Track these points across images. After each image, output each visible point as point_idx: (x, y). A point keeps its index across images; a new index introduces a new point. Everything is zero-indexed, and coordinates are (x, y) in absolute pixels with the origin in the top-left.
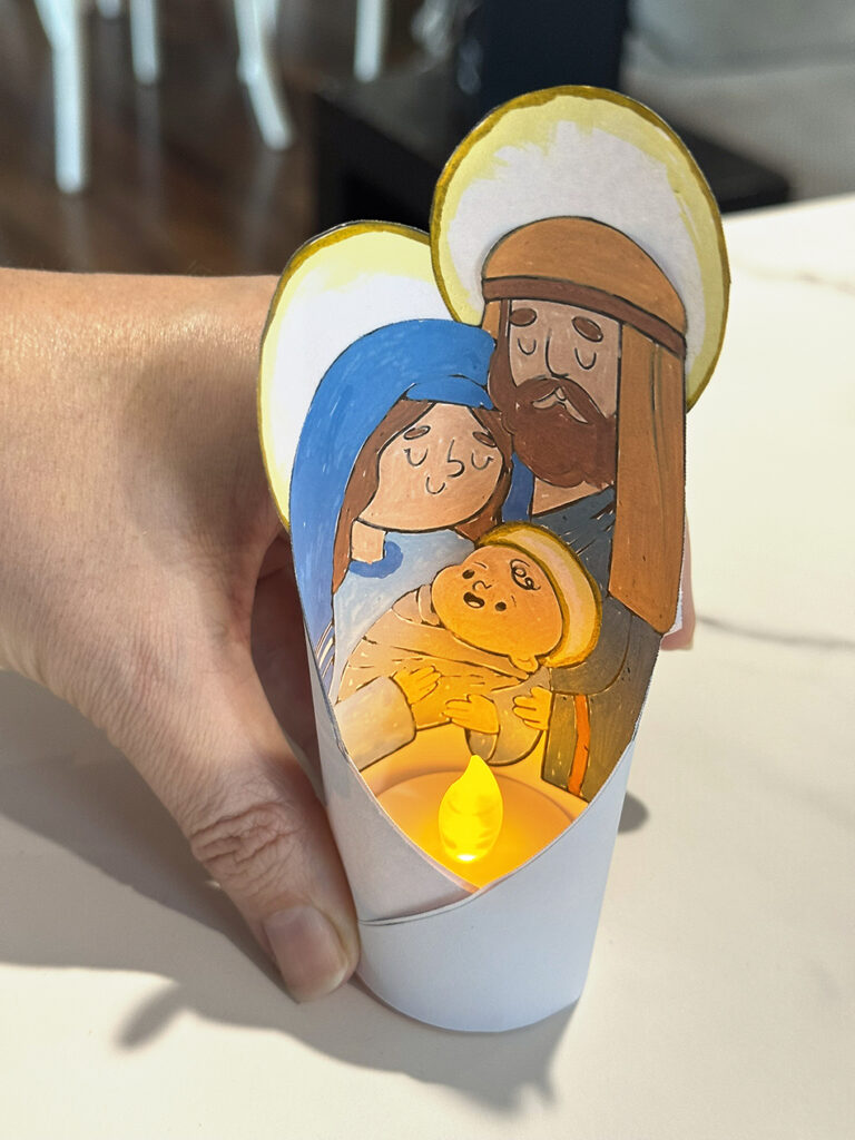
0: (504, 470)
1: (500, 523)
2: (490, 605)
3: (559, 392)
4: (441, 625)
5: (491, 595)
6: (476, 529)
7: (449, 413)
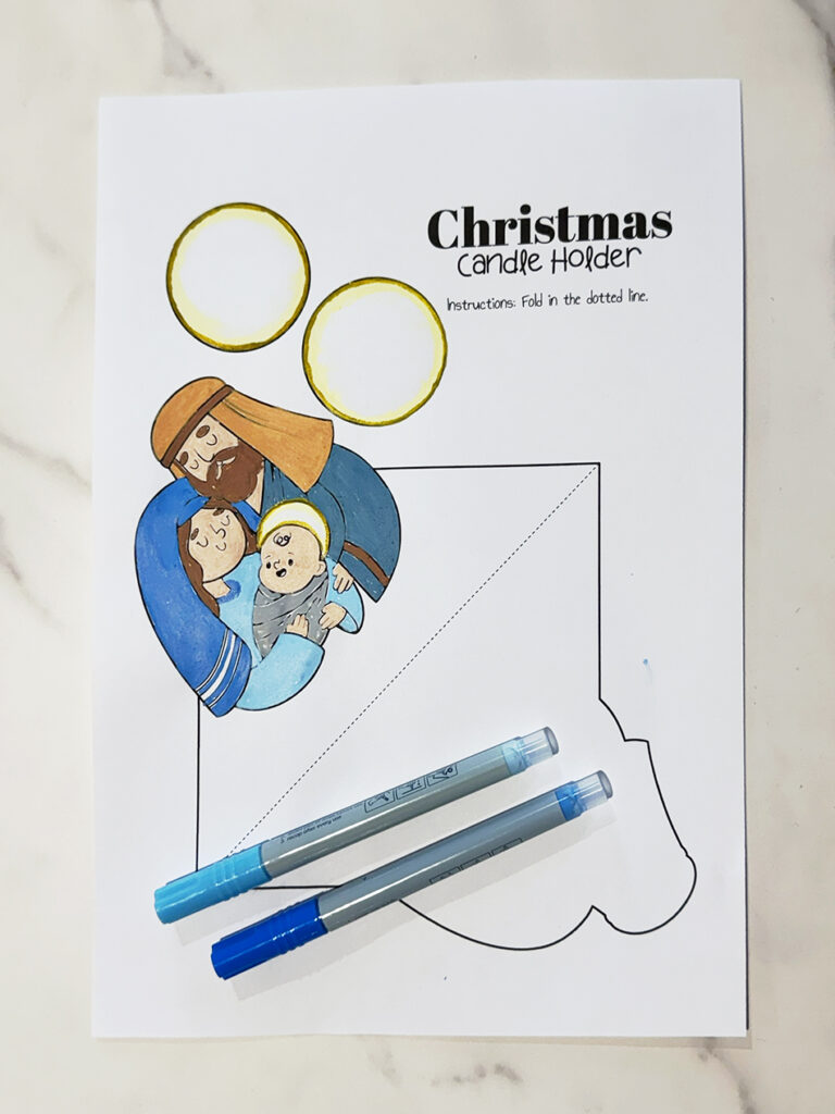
0: (235, 514)
1: (256, 534)
3: (219, 463)
4: (283, 595)
5: (284, 563)
6: (252, 544)
7: (198, 517)
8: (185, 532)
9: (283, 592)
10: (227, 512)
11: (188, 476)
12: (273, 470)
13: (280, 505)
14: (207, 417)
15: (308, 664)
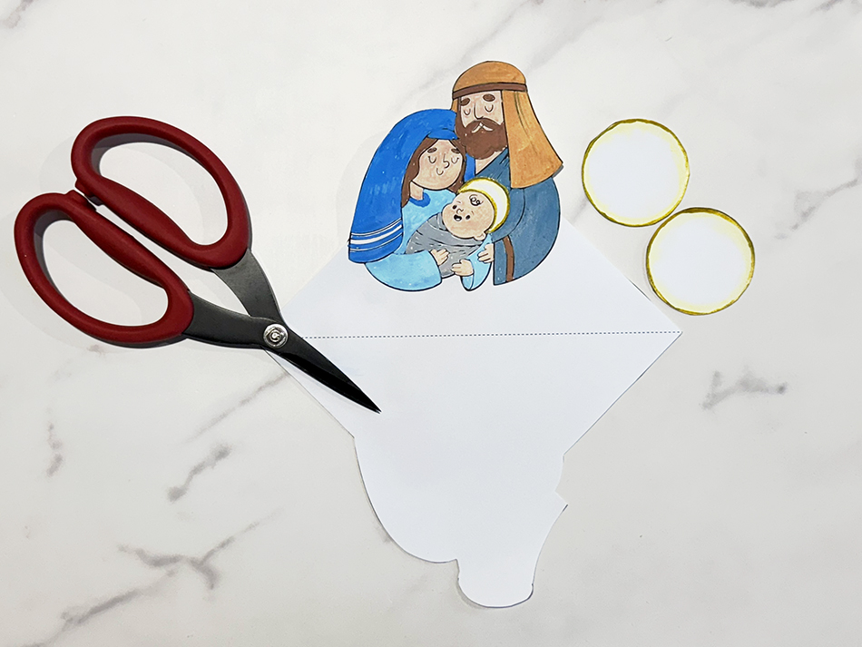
1: (464, 183)
2: (464, 218)
3: (481, 125)
7: (442, 143)
9: (449, 229)
10: (460, 156)
12: (506, 157)
13: (491, 180)
14: (499, 92)
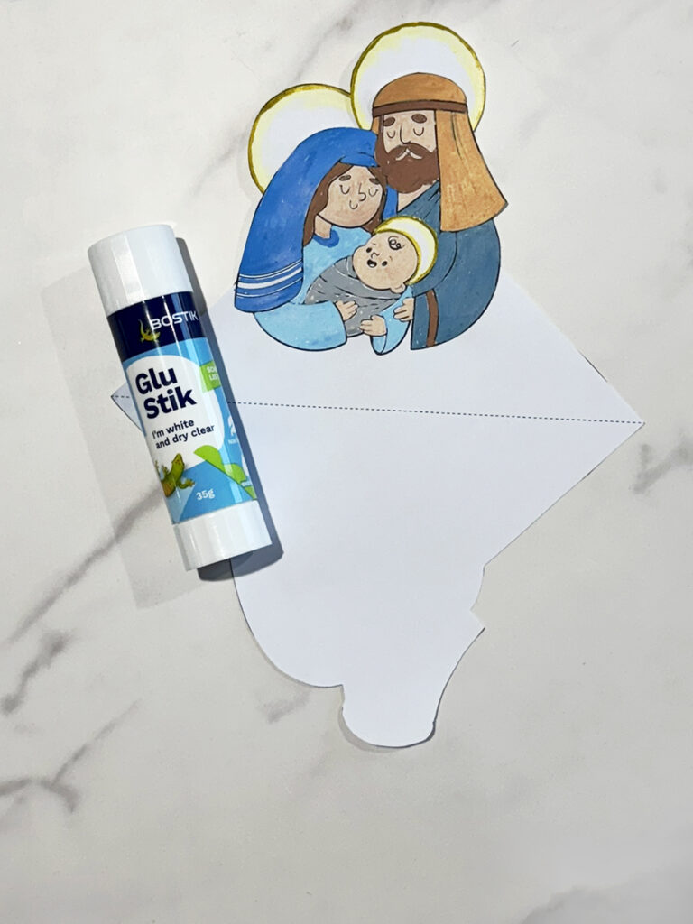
0: (383, 194)
1: (383, 221)
3: (408, 151)
4: (358, 278)
5: (380, 259)
6: (372, 226)
7: (359, 170)
8: (340, 171)
9: (360, 276)
10: (379, 187)
11: (380, 135)
12: (436, 193)
13: (417, 220)
14: (432, 112)
15: (328, 339)
